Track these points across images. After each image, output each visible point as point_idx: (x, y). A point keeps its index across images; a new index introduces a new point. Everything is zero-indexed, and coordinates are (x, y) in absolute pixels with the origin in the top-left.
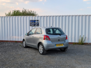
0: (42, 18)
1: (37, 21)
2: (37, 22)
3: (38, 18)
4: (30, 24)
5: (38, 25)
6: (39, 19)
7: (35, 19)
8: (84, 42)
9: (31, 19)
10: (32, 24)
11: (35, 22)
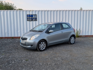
0: (40, 12)
1: (35, 15)
2: (35, 17)
3: (35, 13)
4: (27, 19)
5: (36, 19)
6: (37, 14)
7: (32, 13)
8: (79, 35)
9: (28, 14)
10: (30, 19)
11: (33, 17)
